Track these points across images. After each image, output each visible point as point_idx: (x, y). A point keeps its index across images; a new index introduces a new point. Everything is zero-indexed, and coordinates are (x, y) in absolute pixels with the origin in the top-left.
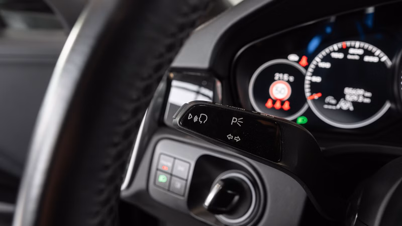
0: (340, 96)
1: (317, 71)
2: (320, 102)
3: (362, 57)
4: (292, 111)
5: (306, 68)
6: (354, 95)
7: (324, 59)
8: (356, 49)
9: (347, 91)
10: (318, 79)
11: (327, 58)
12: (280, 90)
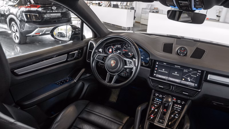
2: (115, 52)
3: (119, 47)
4: (112, 53)
5: (113, 48)
9: (118, 51)
10: (115, 49)
11: (116, 47)
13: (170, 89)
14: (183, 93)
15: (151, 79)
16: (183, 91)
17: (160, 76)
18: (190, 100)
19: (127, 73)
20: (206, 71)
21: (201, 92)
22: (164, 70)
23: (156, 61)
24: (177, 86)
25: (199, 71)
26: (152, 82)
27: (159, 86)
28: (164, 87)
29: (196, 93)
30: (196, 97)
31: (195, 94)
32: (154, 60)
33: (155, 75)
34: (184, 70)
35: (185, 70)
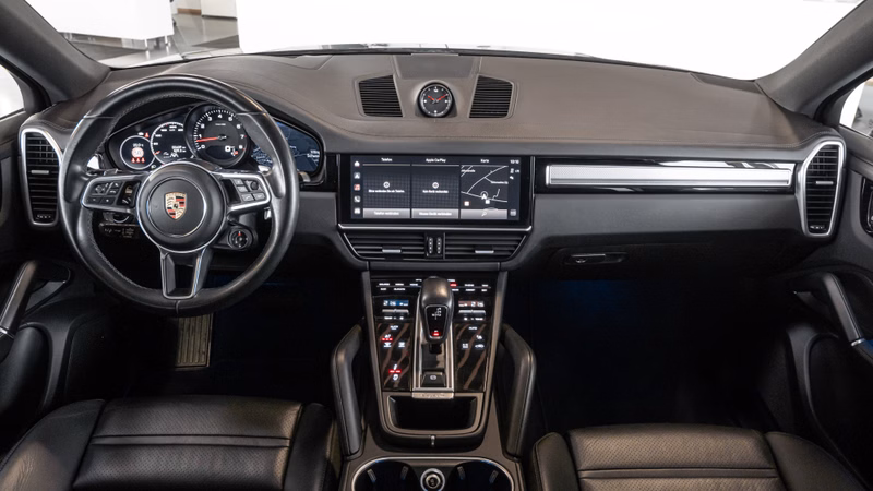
0: (171, 151)
1: (155, 140)
3: (176, 129)
4: (146, 163)
5: (149, 138)
6: (177, 149)
7: (157, 133)
8: (173, 125)
9: (173, 147)
10: (156, 144)
11: (159, 132)
12: (138, 152)
13: (428, 250)
14: (477, 252)
15: (348, 232)
16: (474, 246)
17: (379, 213)
18: (504, 270)
19: (247, 232)
20: (536, 156)
21: (535, 233)
22: (387, 184)
23: (352, 157)
24: (448, 233)
25: (512, 162)
26: (353, 245)
27: (384, 251)
28: (403, 250)
29: (519, 241)
30: (523, 256)
31: (516, 246)
32: (342, 155)
33: (357, 215)
34: (459, 169)
35: (465, 168)
